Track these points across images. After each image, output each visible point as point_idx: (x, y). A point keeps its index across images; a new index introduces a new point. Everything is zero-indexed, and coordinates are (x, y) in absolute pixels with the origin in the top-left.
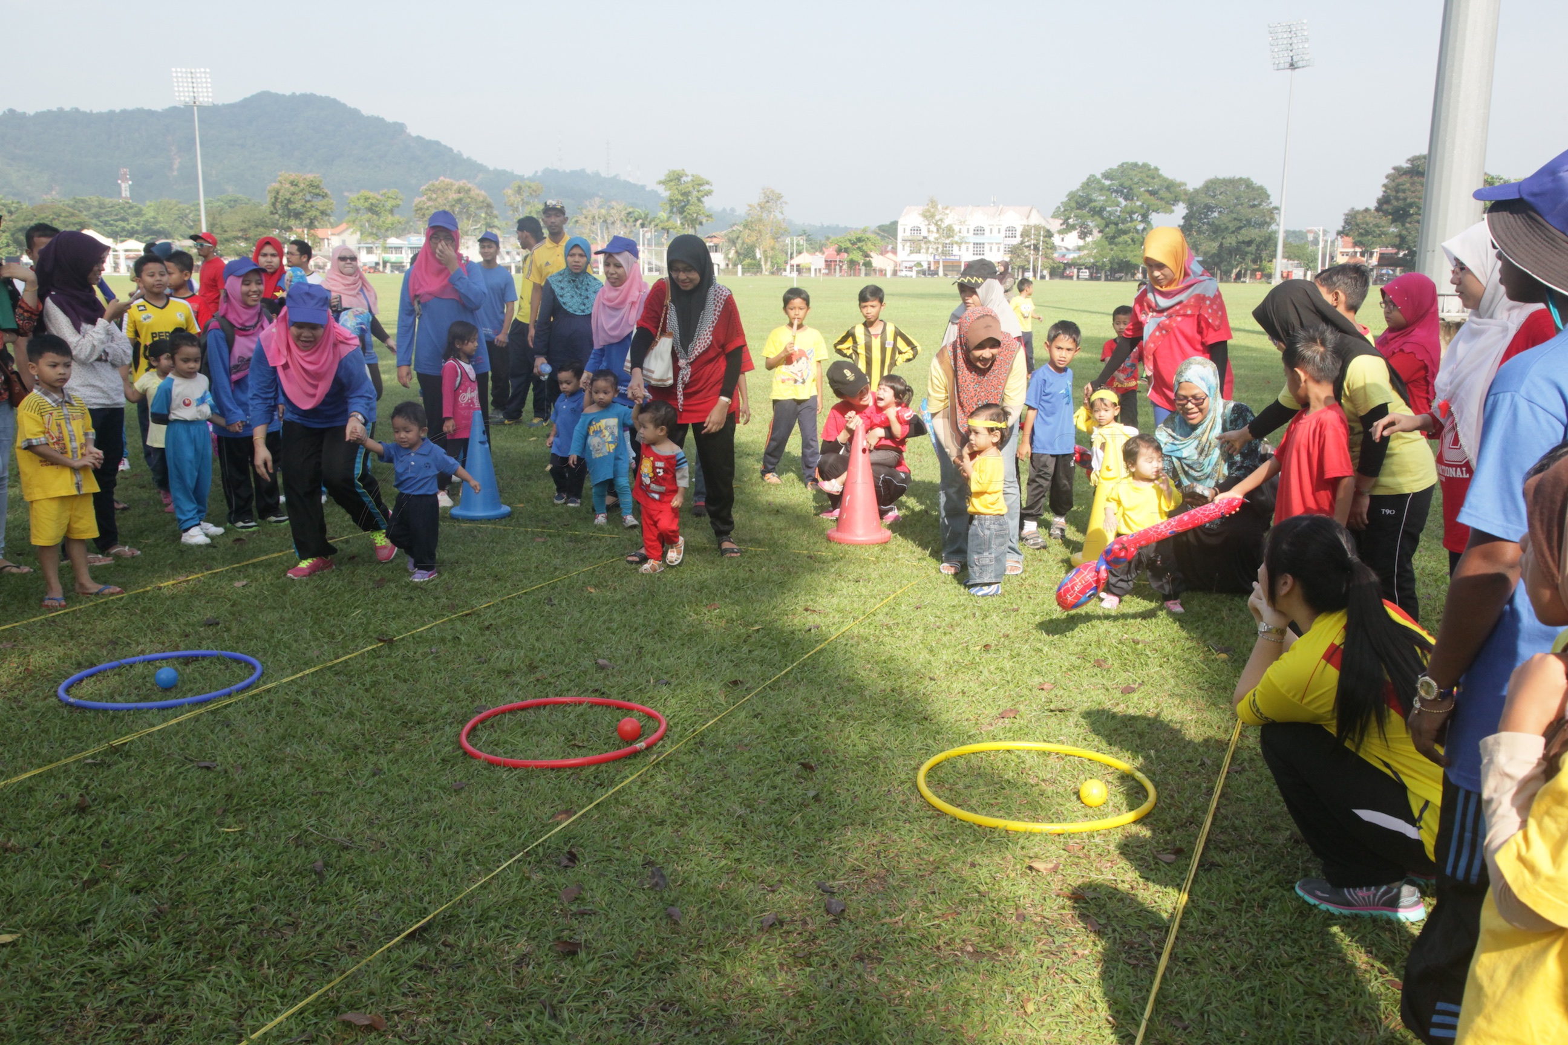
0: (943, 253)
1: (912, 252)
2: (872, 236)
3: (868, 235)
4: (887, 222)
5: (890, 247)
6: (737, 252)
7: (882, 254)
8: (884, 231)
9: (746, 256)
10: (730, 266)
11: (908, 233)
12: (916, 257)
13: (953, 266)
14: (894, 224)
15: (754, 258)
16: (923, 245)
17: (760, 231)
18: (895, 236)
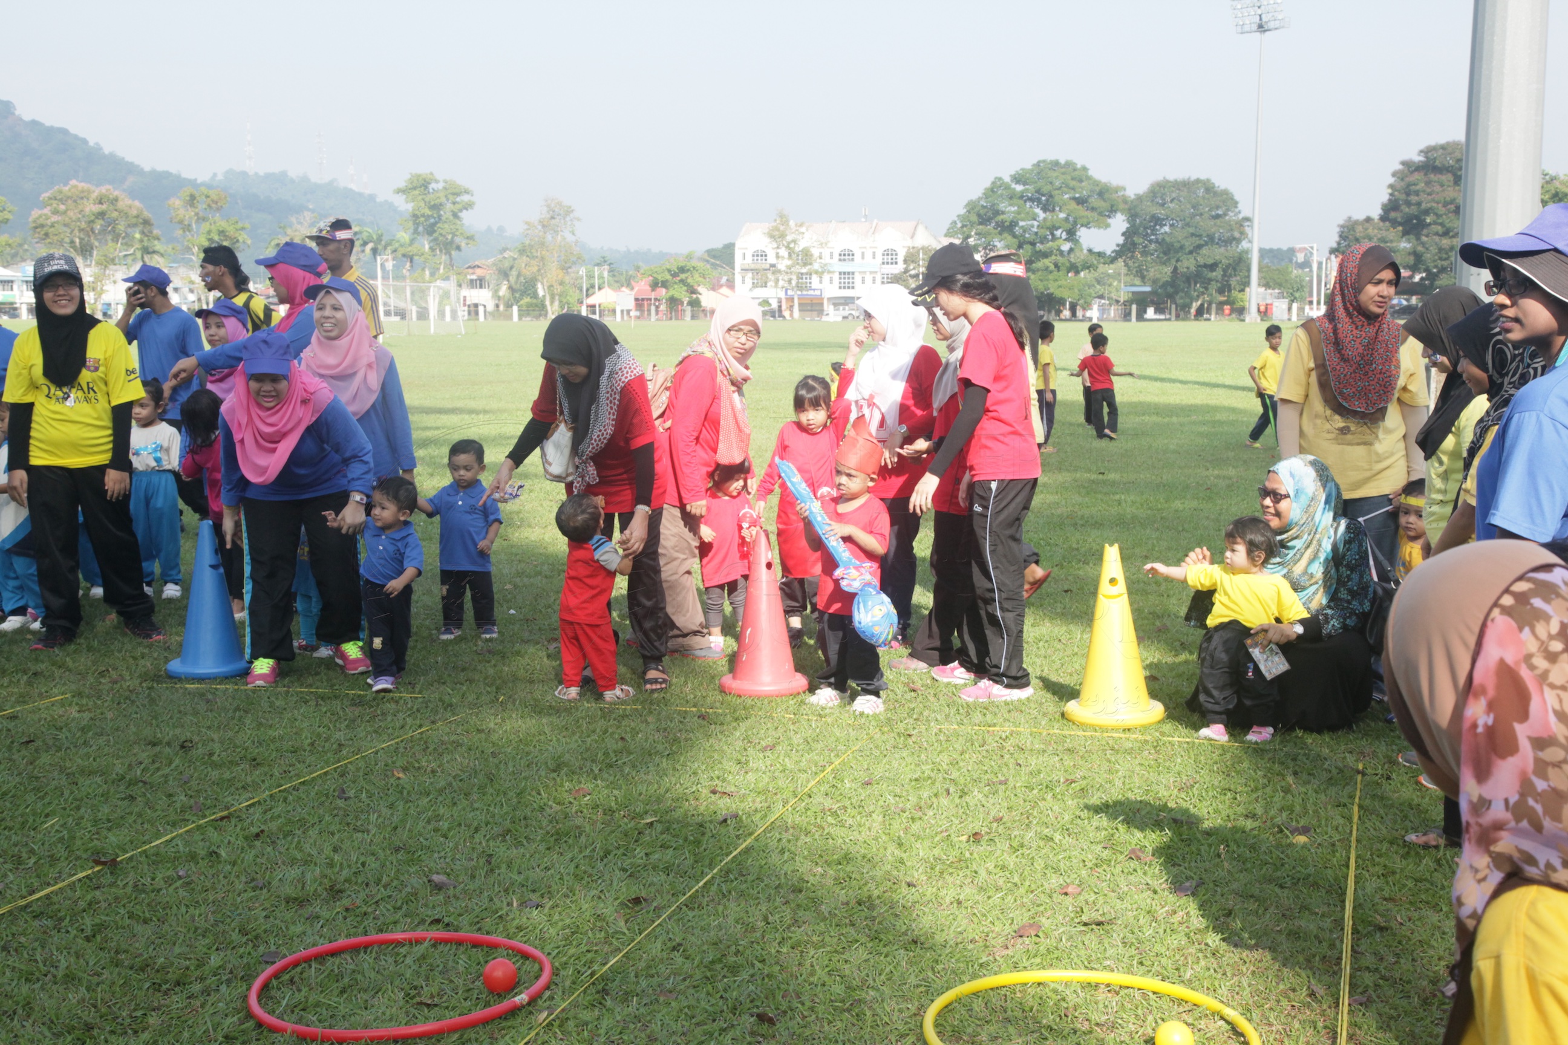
0: (799, 287)
1: (755, 286)
2: (700, 265)
3: (694, 263)
4: (718, 244)
5: (724, 280)
6: (510, 288)
7: (713, 289)
8: (714, 257)
9: (524, 293)
10: (501, 308)
11: (749, 259)
12: (762, 293)
13: (812, 305)
14: (729, 248)
15: (535, 295)
16: (770, 276)
17: (542, 259)
18: (731, 263)
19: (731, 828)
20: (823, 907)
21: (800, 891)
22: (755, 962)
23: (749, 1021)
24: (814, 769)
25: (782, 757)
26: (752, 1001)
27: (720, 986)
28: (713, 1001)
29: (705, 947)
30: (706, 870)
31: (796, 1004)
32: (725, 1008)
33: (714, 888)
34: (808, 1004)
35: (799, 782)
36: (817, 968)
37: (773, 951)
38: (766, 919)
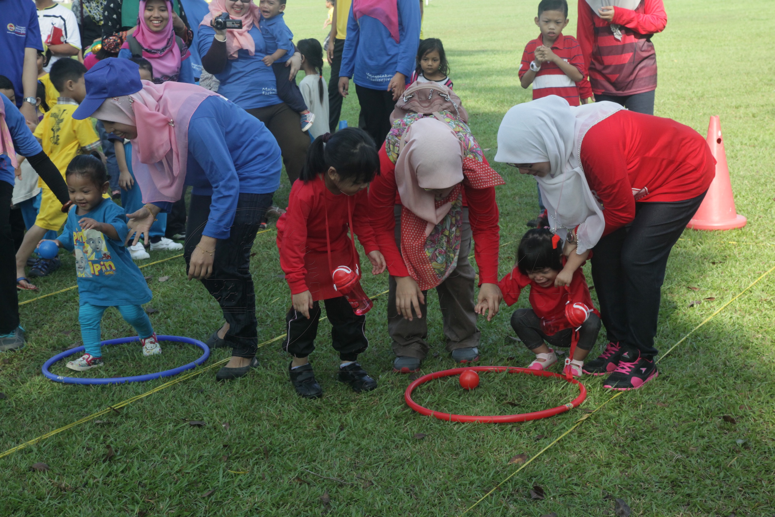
19: (696, 310)
20: (764, 358)
21: (747, 348)
22: (720, 388)
23: (718, 421)
24: (752, 275)
25: (729, 268)
26: (719, 410)
27: (697, 400)
28: (693, 409)
29: (685, 378)
30: (682, 334)
31: (749, 412)
32: (701, 413)
33: (688, 345)
34: (757, 413)
35: (743, 283)
36: (763, 392)
37: (731, 382)
38: (725, 364)
